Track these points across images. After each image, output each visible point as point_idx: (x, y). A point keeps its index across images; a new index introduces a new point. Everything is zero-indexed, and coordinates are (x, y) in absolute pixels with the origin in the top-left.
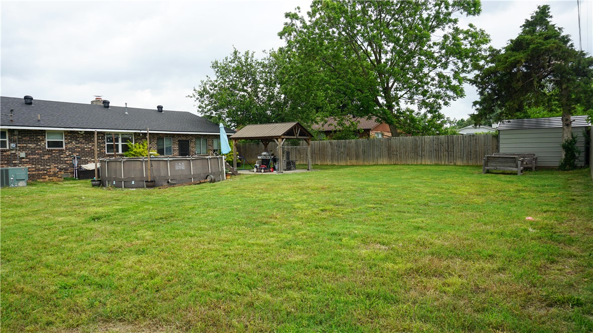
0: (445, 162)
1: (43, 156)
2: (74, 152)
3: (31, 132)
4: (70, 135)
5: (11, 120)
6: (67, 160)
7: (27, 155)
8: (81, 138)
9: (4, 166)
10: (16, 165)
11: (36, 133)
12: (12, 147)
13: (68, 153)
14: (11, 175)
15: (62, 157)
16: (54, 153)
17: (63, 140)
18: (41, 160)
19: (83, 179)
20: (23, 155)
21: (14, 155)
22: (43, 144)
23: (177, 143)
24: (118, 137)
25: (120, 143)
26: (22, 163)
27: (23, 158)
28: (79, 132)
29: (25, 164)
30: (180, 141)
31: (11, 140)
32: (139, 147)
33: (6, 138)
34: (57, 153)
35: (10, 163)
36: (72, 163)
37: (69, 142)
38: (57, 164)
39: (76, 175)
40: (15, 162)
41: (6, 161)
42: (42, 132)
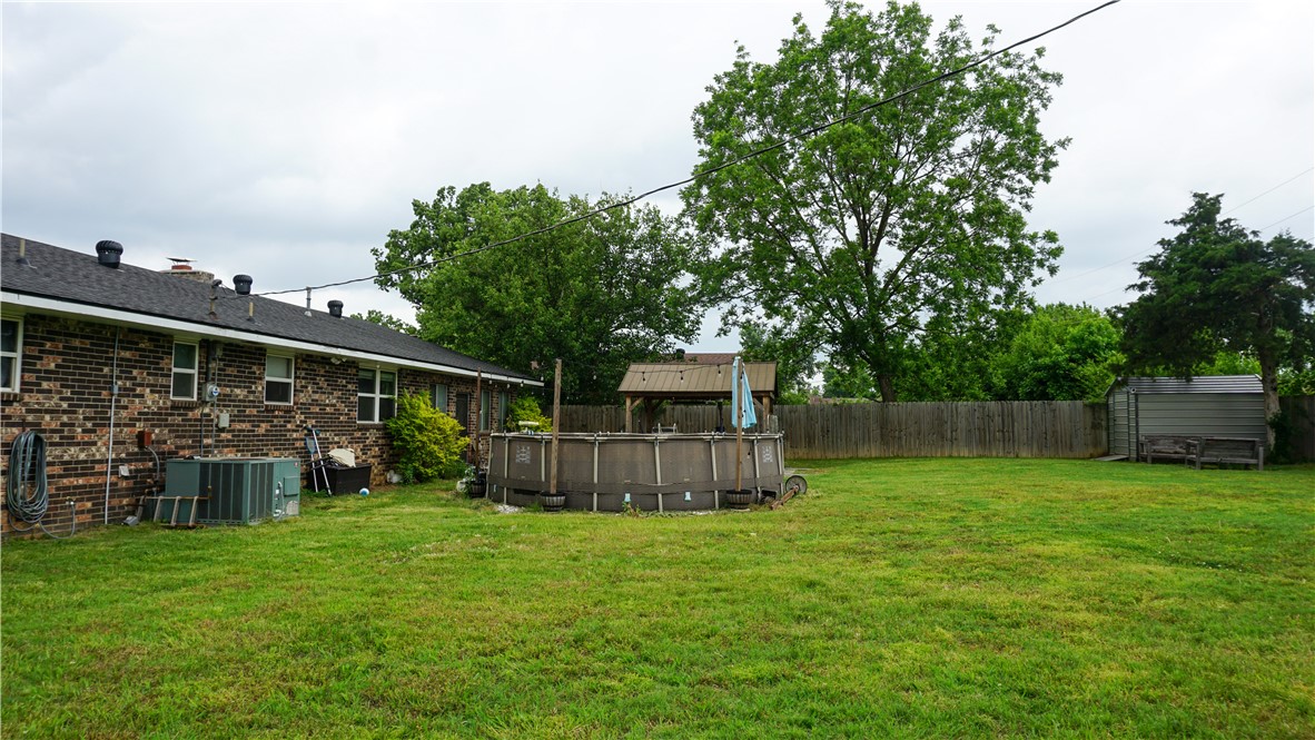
0: (998, 453)
1: (259, 426)
2: (308, 415)
3: (241, 352)
4: (305, 366)
5: (212, 313)
6: (296, 440)
7: (231, 421)
8: (323, 376)
9: (187, 452)
10: (209, 452)
11: (250, 357)
12: (212, 396)
13: (299, 417)
14: (278, 481)
15: (289, 430)
16: (276, 417)
17: (291, 381)
18: (254, 436)
19: (342, 493)
20: (225, 421)
21: (207, 421)
22: (260, 389)
23: (455, 399)
24: (374, 377)
25: (377, 396)
26: (220, 444)
27: (223, 430)
28: (333, 360)
29: (226, 450)
30: (458, 395)
31: (206, 374)
32: (419, 407)
33: (193, 368)
34: (282, 417)
35: (198, 445)
36: (306, 448)
37: (302, 387)
38: (280, 449)
39: (326, 482)
40: (207, 441)
41: (190, 437)
42: (260, 354)
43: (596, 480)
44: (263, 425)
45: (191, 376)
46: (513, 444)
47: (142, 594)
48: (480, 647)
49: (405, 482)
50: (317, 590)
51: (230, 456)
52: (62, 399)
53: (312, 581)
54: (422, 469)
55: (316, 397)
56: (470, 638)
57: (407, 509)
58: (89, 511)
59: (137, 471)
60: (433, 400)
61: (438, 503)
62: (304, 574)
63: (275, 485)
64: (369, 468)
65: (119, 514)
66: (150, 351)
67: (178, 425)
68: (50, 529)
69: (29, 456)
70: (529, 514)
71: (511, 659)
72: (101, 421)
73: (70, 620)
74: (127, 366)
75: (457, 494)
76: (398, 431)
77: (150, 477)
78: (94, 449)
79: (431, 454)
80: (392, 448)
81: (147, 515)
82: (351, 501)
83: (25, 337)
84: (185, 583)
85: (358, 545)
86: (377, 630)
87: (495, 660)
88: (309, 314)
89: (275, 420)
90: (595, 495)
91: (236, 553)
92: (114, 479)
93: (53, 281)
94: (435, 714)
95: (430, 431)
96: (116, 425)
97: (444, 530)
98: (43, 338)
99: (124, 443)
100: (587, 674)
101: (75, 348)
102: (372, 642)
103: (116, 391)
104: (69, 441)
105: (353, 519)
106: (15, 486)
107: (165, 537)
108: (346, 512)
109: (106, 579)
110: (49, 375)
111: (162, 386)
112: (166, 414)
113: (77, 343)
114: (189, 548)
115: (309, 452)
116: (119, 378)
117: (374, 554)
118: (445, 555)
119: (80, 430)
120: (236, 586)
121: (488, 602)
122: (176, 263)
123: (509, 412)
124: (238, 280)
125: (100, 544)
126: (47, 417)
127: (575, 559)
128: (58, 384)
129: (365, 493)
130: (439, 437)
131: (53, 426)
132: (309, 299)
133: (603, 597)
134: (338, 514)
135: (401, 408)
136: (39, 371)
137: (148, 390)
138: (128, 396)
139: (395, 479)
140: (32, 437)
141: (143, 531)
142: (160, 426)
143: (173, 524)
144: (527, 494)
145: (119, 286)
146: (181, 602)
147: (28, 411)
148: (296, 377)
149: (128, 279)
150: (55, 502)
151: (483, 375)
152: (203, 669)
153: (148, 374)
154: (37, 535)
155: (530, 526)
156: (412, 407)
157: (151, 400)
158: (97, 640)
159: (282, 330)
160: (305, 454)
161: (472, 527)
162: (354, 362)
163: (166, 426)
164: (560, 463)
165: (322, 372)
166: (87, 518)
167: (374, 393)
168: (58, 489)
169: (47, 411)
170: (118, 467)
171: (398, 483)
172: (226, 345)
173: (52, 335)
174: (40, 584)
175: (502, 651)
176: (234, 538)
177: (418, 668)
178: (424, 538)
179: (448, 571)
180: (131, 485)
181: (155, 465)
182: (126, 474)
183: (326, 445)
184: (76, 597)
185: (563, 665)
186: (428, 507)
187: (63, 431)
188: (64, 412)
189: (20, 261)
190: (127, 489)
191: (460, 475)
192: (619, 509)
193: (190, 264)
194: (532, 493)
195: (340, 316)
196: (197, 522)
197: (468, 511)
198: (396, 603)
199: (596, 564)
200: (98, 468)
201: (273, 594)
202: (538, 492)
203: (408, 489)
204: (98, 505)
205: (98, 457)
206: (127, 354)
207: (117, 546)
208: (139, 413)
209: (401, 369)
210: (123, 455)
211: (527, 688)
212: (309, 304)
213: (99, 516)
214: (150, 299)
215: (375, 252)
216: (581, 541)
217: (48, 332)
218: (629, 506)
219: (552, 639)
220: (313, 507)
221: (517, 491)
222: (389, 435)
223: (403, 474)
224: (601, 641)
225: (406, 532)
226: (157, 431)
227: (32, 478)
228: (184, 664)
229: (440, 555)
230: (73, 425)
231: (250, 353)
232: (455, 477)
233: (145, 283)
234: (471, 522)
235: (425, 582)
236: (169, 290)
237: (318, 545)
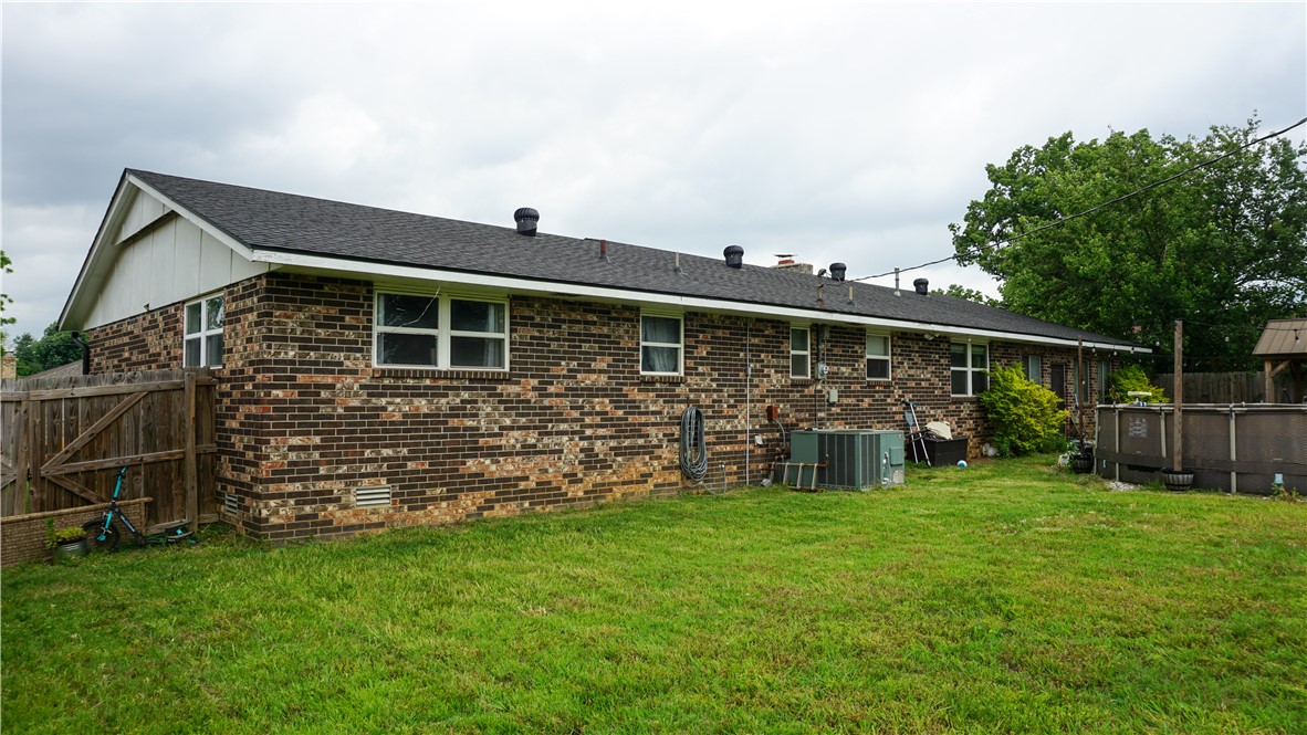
1: (862, 401)
2: (906, 390)
3: (844, 333)
4: (900, 343)
5: (820, 300)
6: (896, 413)
7: (839, 396)
8: (917, 352)
9: (805, 424)
10: (823, 424)
11: (852, 336)
12: (823, 374)
13: (897, 392)
14: (884, 452)
15: (889, 404)
16: (877, 392)
17: (889, 358)
18: (859, 410)
19: (941, 465)
20: (834, 397)
21: (820, 396)
22: (862, 366)
23: (1050, 370)
24: (966, 350)
25: (969, 370)
26: (832, 418)
27: (833, 405)
28: (926, 336)
29: (836, 422)
30: (1053, 366)
31: (817, 354)
32: (1012, 379)
33: (806, 350)
34: (882, 392)
35: (813, 418)
36: (905, 421)
37: (899, 363)
38: (881, 422)
39: (926, 453)
40: (821, 415)
41: (807, 411)
42: (861, 334)
43: (1233, 457)
44: (866, 400)
45: (805, 356)
46: (1125, 416)
47: (786, 545)
48: (1118, 626)
49: (1001, 455)
50: (934, 554)
51: (838, 428)
52: (712, 380)
53: (929, 546)
54: (1019, 443)
55: (912, 372)
56: (1103, 616)
57: (1009, 482)
58: (735, 473)
59: (768, 440)
60: (1026, 372)
61: (1039, 476)
62: (919, 538)
63: (882, 456)
64: (965, 441)
65: (756, 476)
66: (773, 337)
67: (797, 401)
68: (709, 486)
69: (693, 426)
70: (1148, 492)
71: (1155, 644)
72: (740, 398)
73: (737, 561)
74: (756, 351)
75: (1060, 469)
76: (992, 405)
77: (778, 445)
78: (736, 421)
79: (1027, 427)
80: (986, 420)
81: (777, 479)
82: (950, 472)
83: (686, 330)
84: (818, 538)
85: (966, 515)
86: (1002, 597)
87: (1139, 641)
88: (898, 294)
89: (877, 395)
90: (1234, 475)
91: (855, 515)
92: (752, 447)
93: (701, 284)
94: (1078, 687)
95: (1026, 404)
96: (751, 401)
97: (1053, 504)
98: (697, 331)
99: (757, 416)
100: (1259, 674)
101: (720, 338)
102: (998, 608)
103: (750, 373)
104: (718, 415)
105: (956, 489)
106: (685, 451)
107: (795, 498)
108: (948, 482)
109: (757, 530)
110: (702, 361)
111: (783, 367)
112: (788, 391)
113: (720, 333)
114: (815, 508)
115: (908, 425)
116: (751, 361)
117: (983, 525)
118: (1059, 530)
119: (725, 406)
120: (860, 544)
121: (1117, 582)
122: (782, 259)
123: (1110, 382)
124: (834, 268)
125: (746, 501)
126: (703, 395)
127: (1217, 545)
128: (709, 368)
129: (962, 465)
130: (1035, 409)
131: (707, 403)
132: (897, 280)
133: (1263, 590)
134: (941, 484)
135: (994, 381)
136: (696, 358)
137: (773, 371)
138: (758, 376)
139: (991, 452)
140: (694, 412)
141: (775, 491)
142: (783, 401)
143: (798, 487)
144: (1144, 470)
145: (745, 283)
146: (817, 554)
147: (691, 391)
148: (892, 355)
149: (750, 276)
150: (712, 465)
151: (1084, 344)
152: (848, 614)
153: (773, 357)
154: (701, 491)
155: (1152, 505)
156: (1005, 380)
157: (776, 380)
158: (763, 580)
159: (878, 311)
160: (905, 426)
161: (1084, 503)
162: (945, 337)
163: (788, 401)
164: (1185, 437)
165: (916, 349)
166: (734, 479)
167: (965, 366)
168: (713, 454)
169: (703, 391)
170: (753, 437)
171: (995, 457)
172: (832, 327)
173: (703, 328)
174: (711, 530)
175: (1144, 634)
176: (851, 501)
177: (1052, 639)
178: (1031, 512)
179: (1066, 547)
180: (764, 452)
181: (781, 435)
182: (760, 443)
183: (923, 418)
184: (738, 542)
185: (1224, 659)
186: (1030, 481)
187: (714, 407)
188: (715, 391)
189: (676, 270)
190: (762, 456)
191: (1061, 449)
192: (1267, 491)
193: (793, 258)
194: (1152, 470)
195: (925, 293)
196: (817, 486)
197: (1076, 487)
198: (1016, 573)
199: (1247, 552)
200: (740, 437)
201: (895, 555)
202: (1158, 469)
203: (1006, 462)
204: (742, 468)
205: (739, 428)
206: (756, 341)
207: (760, 503)
208: (767, 391)
209: (992, 341)
210: (757, 427)
211: (1182, 677)
212: (897, 285)
213: (742, 478)
214: (769, 292)
215: (952, 227)
216: (1221, 525)
217: (701, 326)
218: (1282, 489)
219: (1204, 628)
220: (915, 477)
221: (1131, 467)
222: (982, 409)
223: (998, 448)
224: (1271, 640)
225: (1013, 505)
226: (781, 406)
227: (695, 445)
228: (833, 607)
229: (1054, 530)
230: (721, 401)
231: (853, 334)
232: (1054, 451)
233: (763, 279)
234: (1081, 497)
235: (1043, 556)
236: (782, 282)
237: (927, 512)
